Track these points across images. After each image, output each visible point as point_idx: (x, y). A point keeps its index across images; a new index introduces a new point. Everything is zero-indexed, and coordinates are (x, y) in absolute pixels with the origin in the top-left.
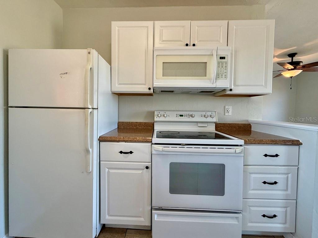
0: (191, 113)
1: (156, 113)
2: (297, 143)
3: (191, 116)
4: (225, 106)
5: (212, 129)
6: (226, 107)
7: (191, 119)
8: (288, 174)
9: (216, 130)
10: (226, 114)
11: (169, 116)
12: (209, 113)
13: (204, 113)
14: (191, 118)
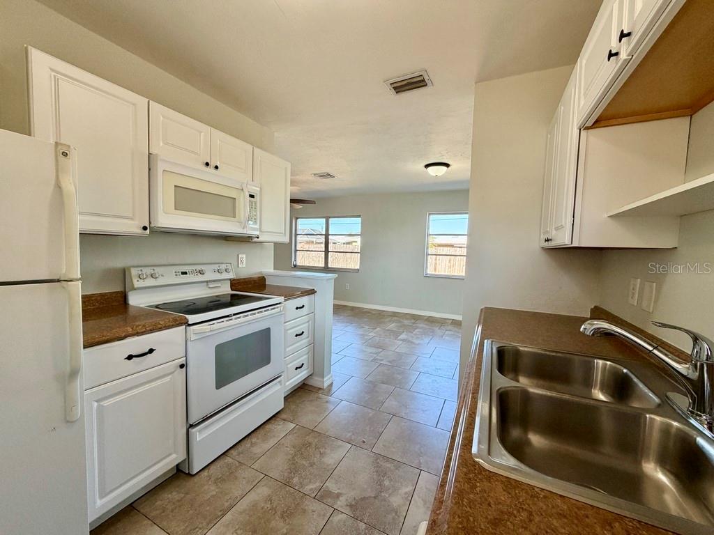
0: (199, 268)
1: (134, 272)
2: (312, 292)
3: (201, 272)
4: (238, 255)
5: (226, 290)
6: (240, 256)
7: (200, 278)
8: (308, 322)
9: (232, 290)
10: (240, 266)
11: (162, 276)
12: (223, 267)
13: (216, 267)
14: (201, 275)
